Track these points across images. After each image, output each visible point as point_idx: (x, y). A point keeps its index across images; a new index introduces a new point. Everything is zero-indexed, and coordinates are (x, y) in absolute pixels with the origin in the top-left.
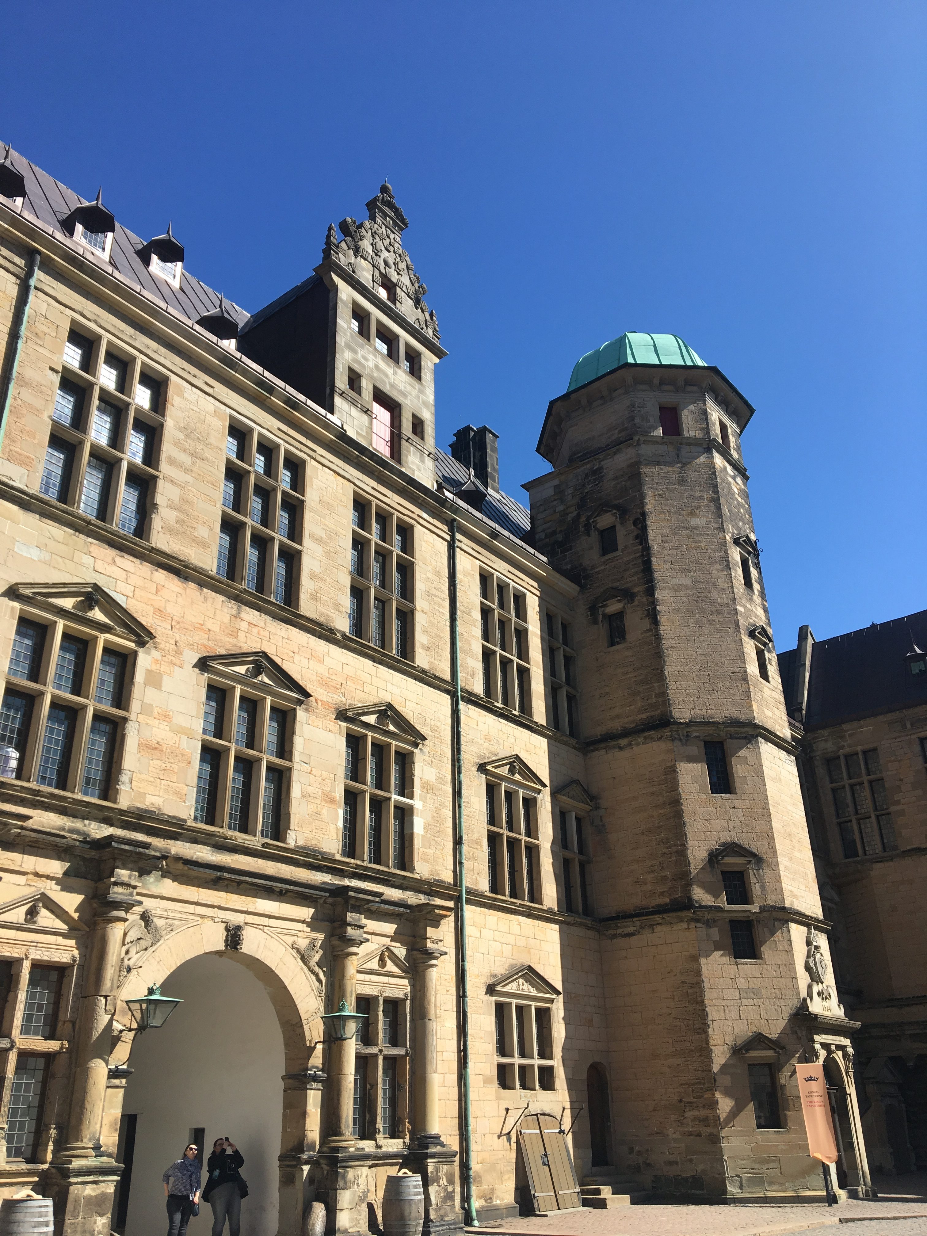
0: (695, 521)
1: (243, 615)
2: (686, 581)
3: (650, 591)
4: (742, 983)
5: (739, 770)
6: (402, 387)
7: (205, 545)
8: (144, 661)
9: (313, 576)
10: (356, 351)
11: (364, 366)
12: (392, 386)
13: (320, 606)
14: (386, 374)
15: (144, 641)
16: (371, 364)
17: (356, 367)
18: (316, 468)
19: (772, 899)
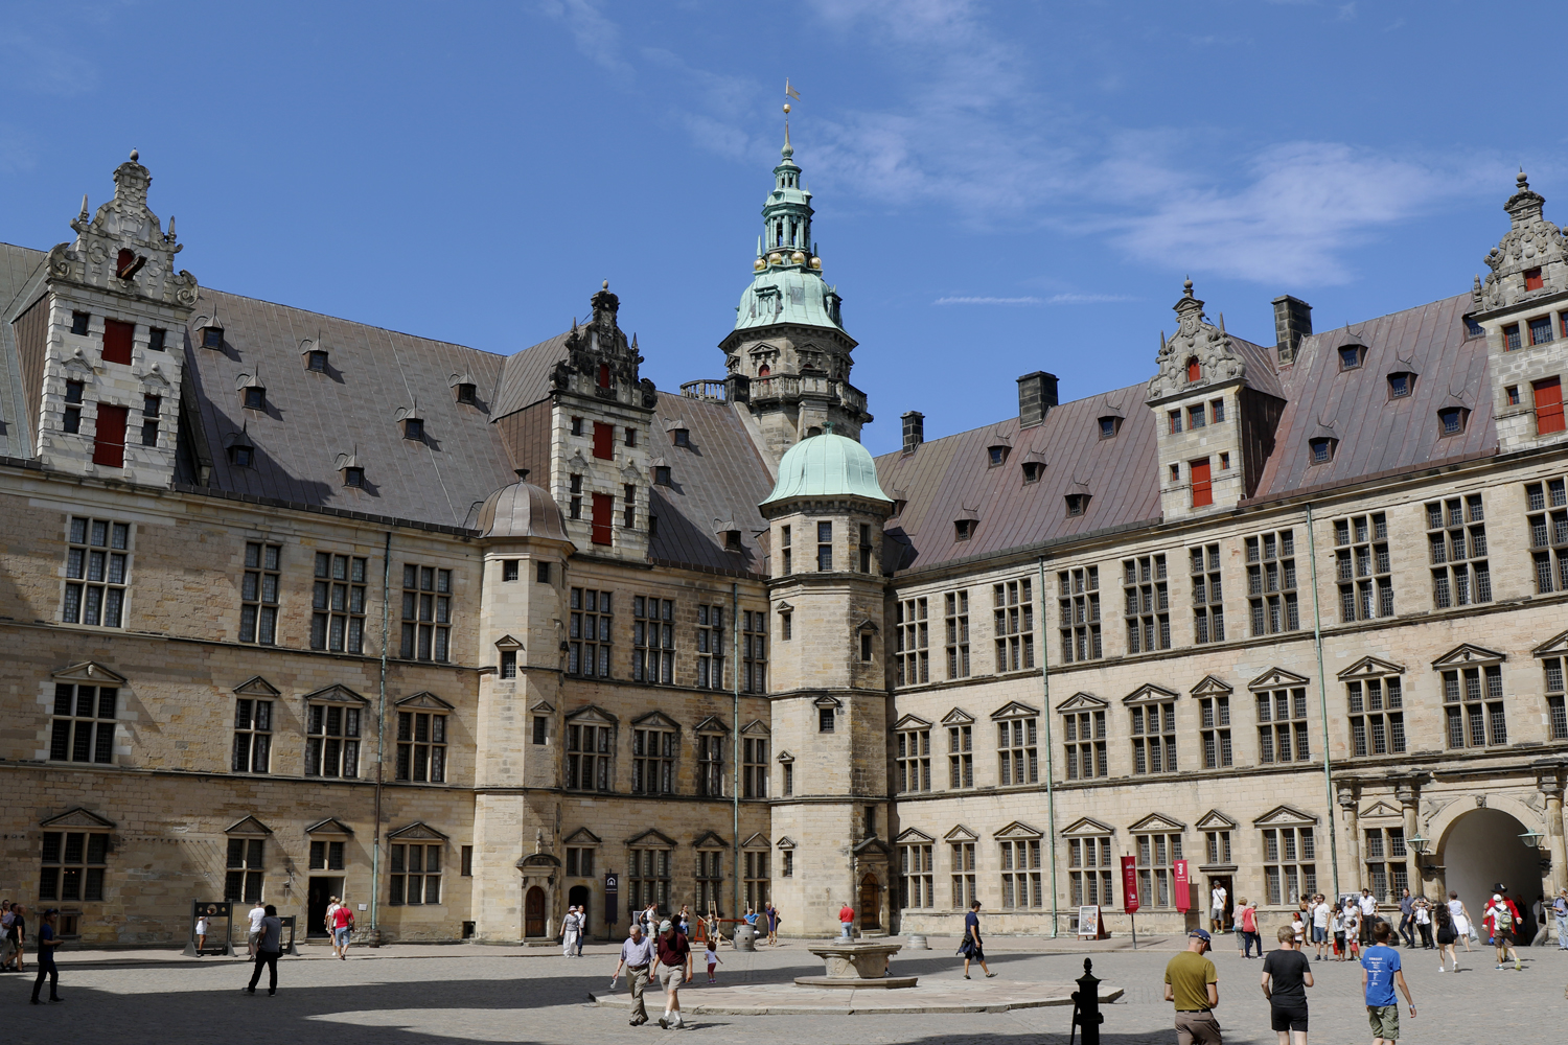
1: (1454, 625)
6: (1558, 358)
7: (1423, 597)
8: (1404, 679)
9: (1499, 571)
10: (1509, 369)
11: (1518, 375)
12: (1547, 367)
13: (1508, 590)
14: (1540, 362)
15: (1402, 671)
16: (1524, 367)
17: (1511, 383)
18: (1489, 493)
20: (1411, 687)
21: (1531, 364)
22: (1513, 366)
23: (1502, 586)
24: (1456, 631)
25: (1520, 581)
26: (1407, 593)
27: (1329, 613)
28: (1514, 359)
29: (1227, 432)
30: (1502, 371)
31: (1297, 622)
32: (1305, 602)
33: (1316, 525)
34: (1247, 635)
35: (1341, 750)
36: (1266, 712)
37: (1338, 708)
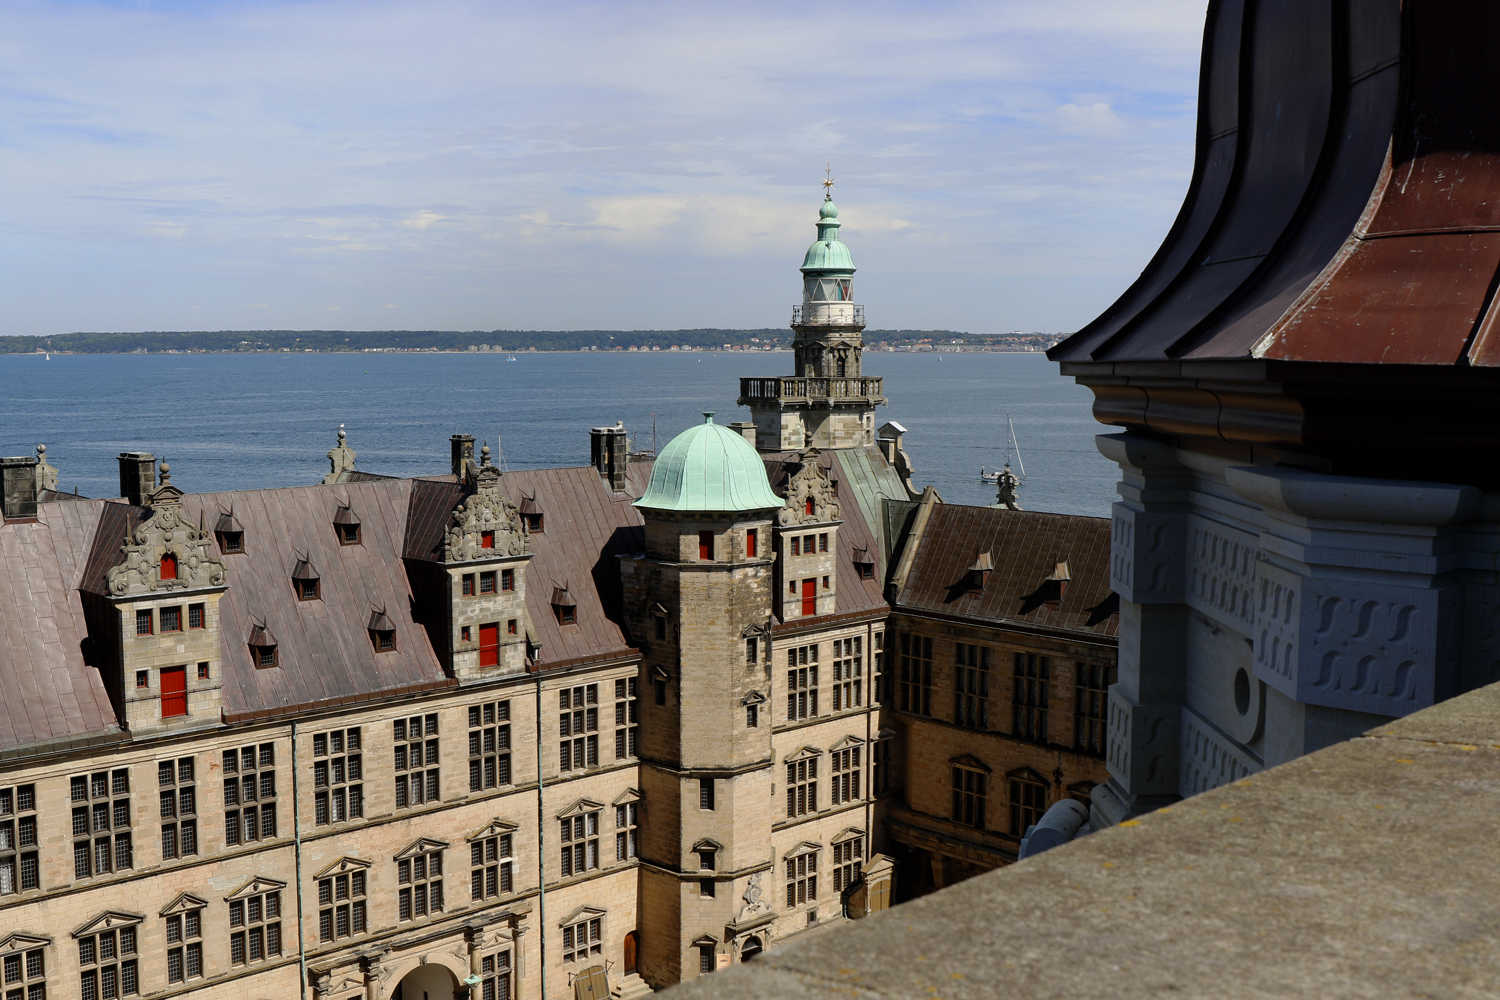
0: (713, 629)
1: (412, 824)
2: (703, 674)
3: (678, 681)
4: (702, 910)
5: (718, 796)
6: (500, 608)
7: (389, 801)
8: (369, 872)
9: (447, 777)
10: (466, 612)
11: (472, 618)
12: (492, 614)
13: (452, 791)
14: (488, 609)
15: (368, 865)
16: (477, 612)
17: (466, 624)
18: (444, 713)
19: (726, 868)
20: (375, 878)
21: (482, 610)
22: (469, 610)
23: (448, 789)
24: (413, 827)
25: (462, 785)
26: (376, 798)
27: (307, 820)
28: (470, 605)
29: (208, 641)
30: (462, 613)
31: (272, 830)
32: (284, 812)
33: (299, 739)
34: (223, 848)
35: (313, 941)
36: (237, 918)
37: (312, 905)
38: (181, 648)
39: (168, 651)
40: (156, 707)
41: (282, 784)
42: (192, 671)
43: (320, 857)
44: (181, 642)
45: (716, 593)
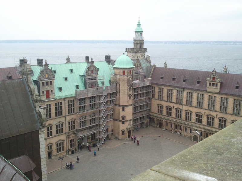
0: (125, 85)
2: (123, 92)
3: (119, 93)
4: (122, 126)
5: (125, 109)
15: (75, 120)
19: (126, 120)
31: (61, 115)
32: (63, 112)
33: (66, 101)
34: (55, 117)
35: (68, 131)
36: (57, 128)
37: (68, 126)
38: (49, 88)
39: (47, 88)
40: (45, 97)
41: (63, 108)
42: (50, 91)
43: (69, 118)
44: (49, 87)
45: (125, 80)
